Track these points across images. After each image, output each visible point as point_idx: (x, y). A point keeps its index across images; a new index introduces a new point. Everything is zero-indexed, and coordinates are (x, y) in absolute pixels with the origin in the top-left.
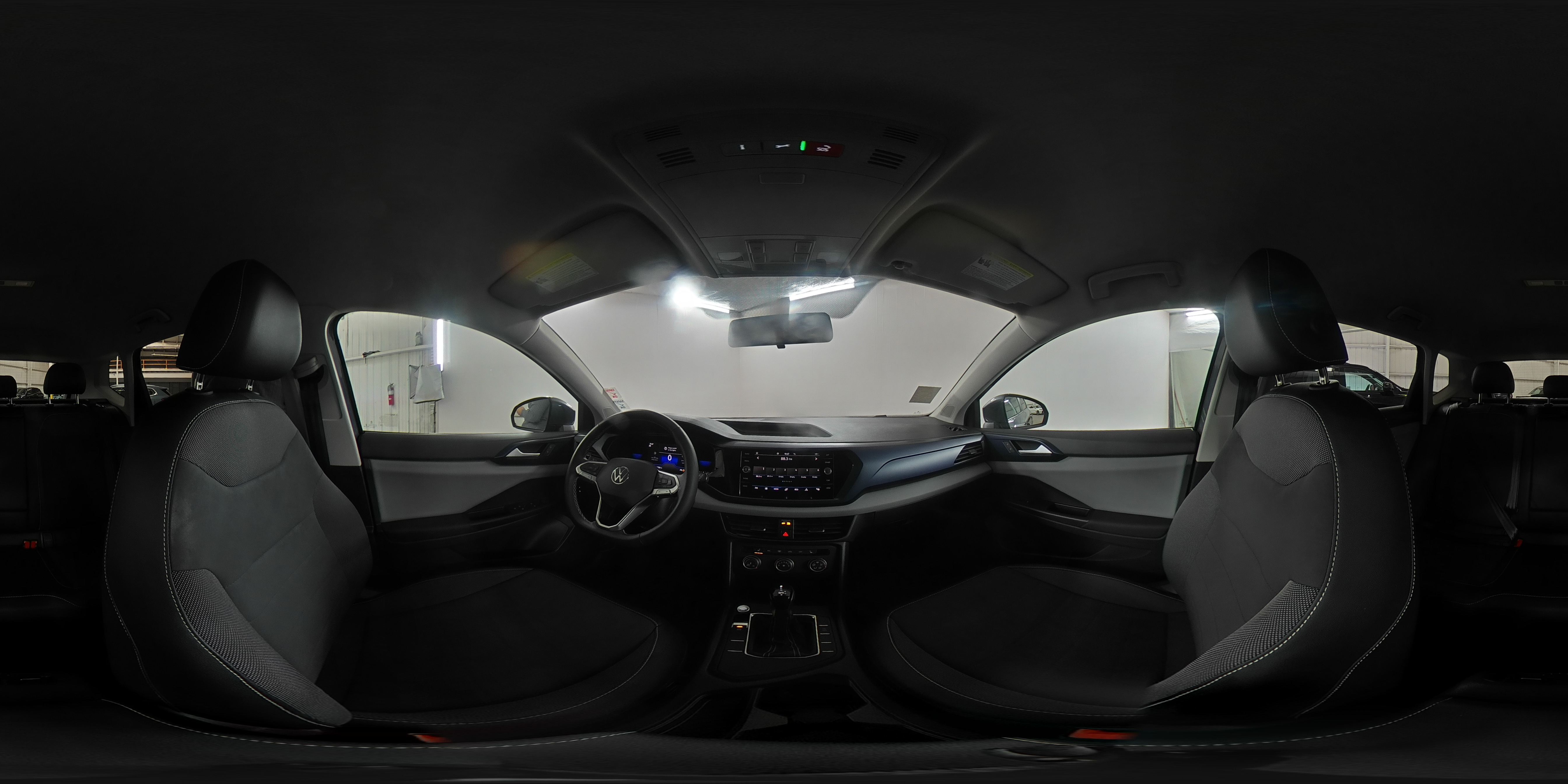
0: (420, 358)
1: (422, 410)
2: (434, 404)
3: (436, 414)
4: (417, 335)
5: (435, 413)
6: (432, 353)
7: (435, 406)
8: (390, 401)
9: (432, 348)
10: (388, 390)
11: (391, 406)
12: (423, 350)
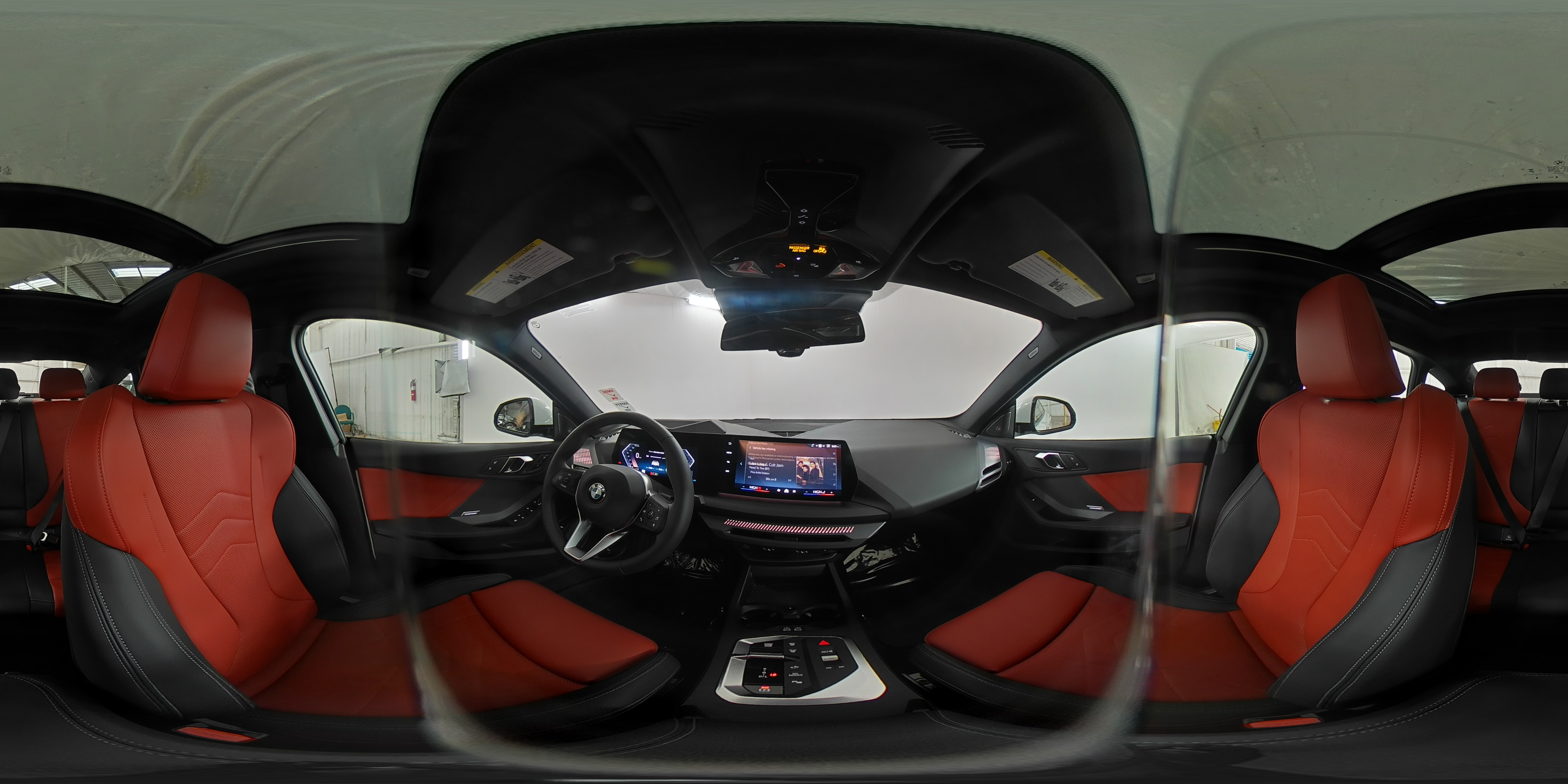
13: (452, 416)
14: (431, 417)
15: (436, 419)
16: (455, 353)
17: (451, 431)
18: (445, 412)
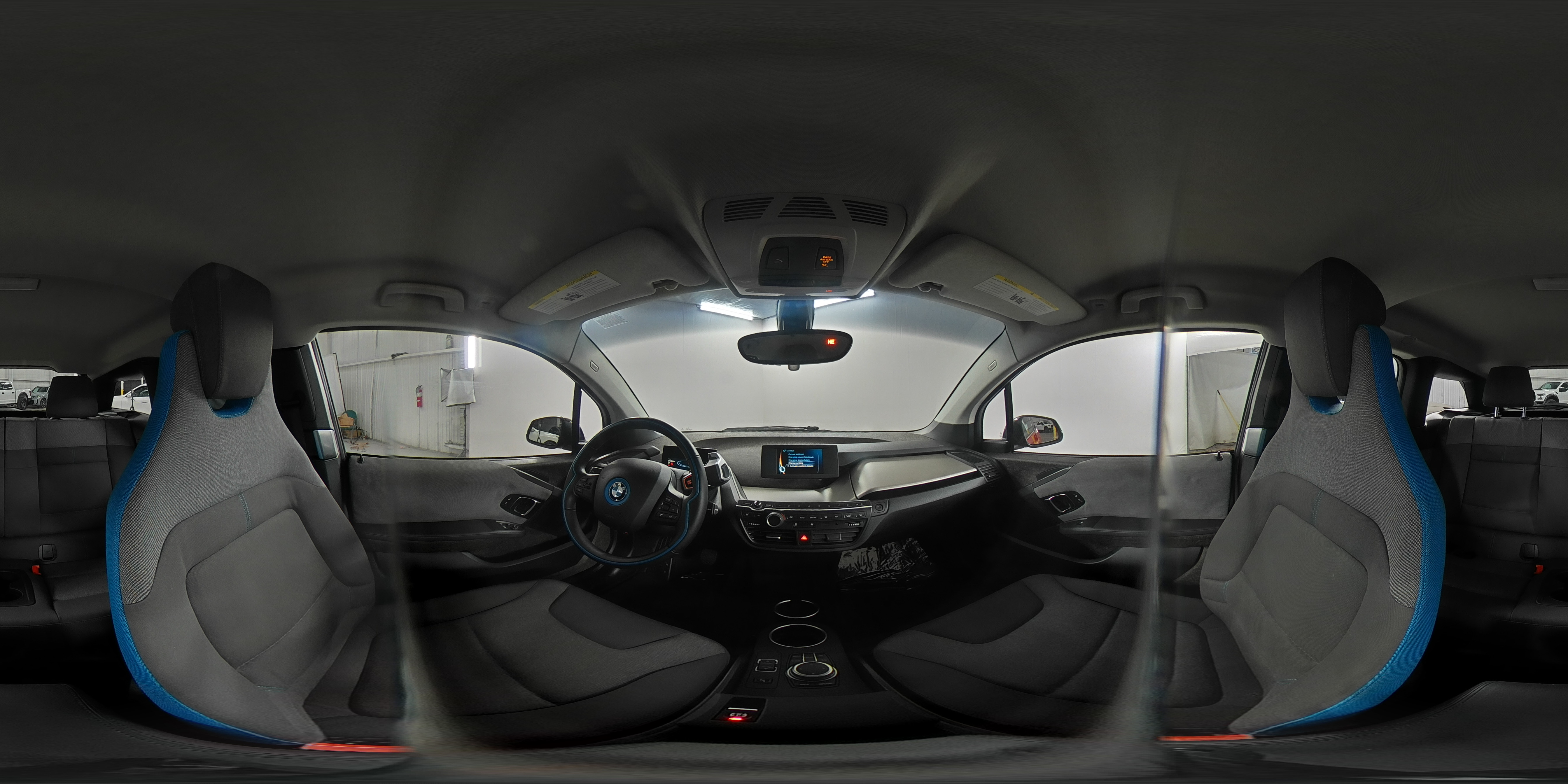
0: (450, 361)
1: (452, 412)
2: (465, 407)
3: (467, 417)
4: (447, 337)
5: (464, 416)
6: (462, 357)
7: (466, 409)
8: (418, 402)
9: (463, 352)
10: (417, 393)
11: (419, 407)
12: (453, 353)
13: (459, 424)
14: (438, 424)
15: (443, 427)
16: (462, 360)
17: (458, 439)
18: (452, 419)
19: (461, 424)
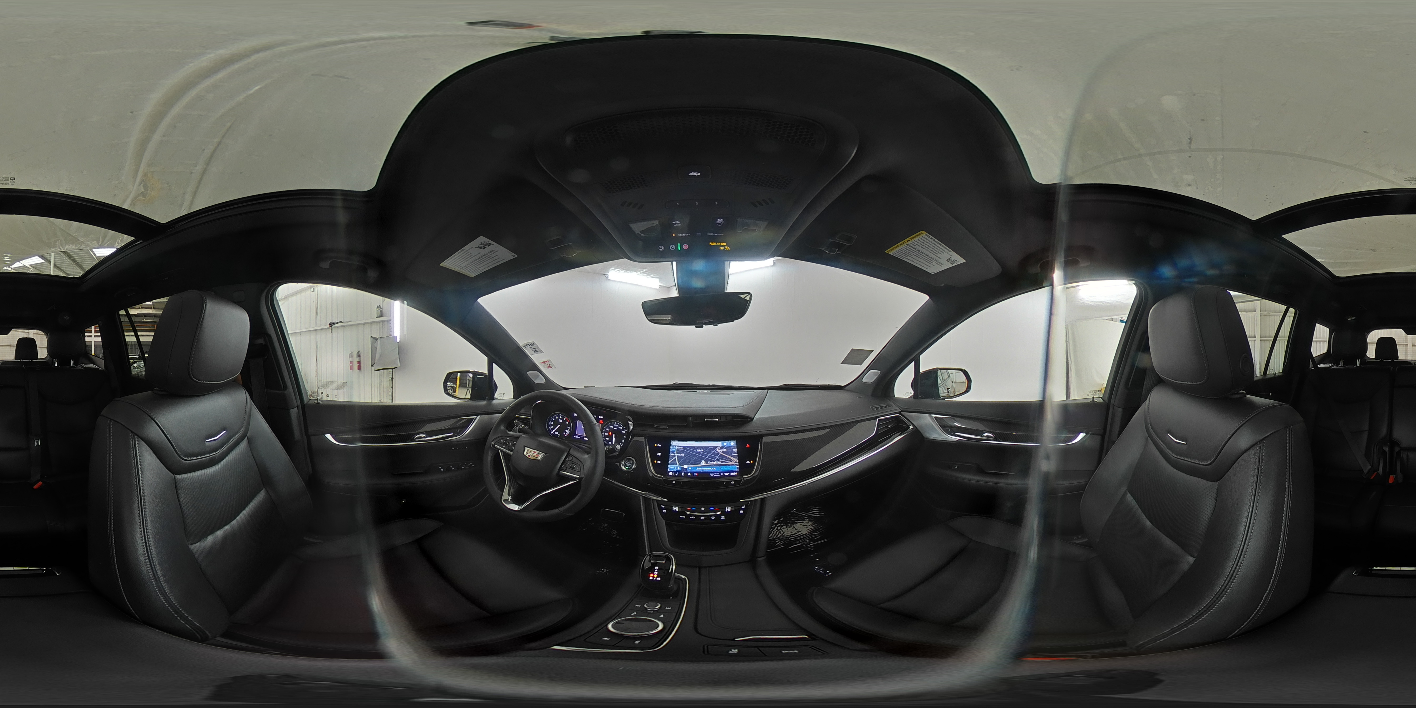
0: (380, 328)
1: (382, 378)
3: (393, 380)
4: (377, 307)
5: (392, 378)
6: (391, 325)
7: (392, 372)
9: (390, 320)
12: (383, 322)
15: (376, 386)
16: (390, 328)
19: (390, 385)
